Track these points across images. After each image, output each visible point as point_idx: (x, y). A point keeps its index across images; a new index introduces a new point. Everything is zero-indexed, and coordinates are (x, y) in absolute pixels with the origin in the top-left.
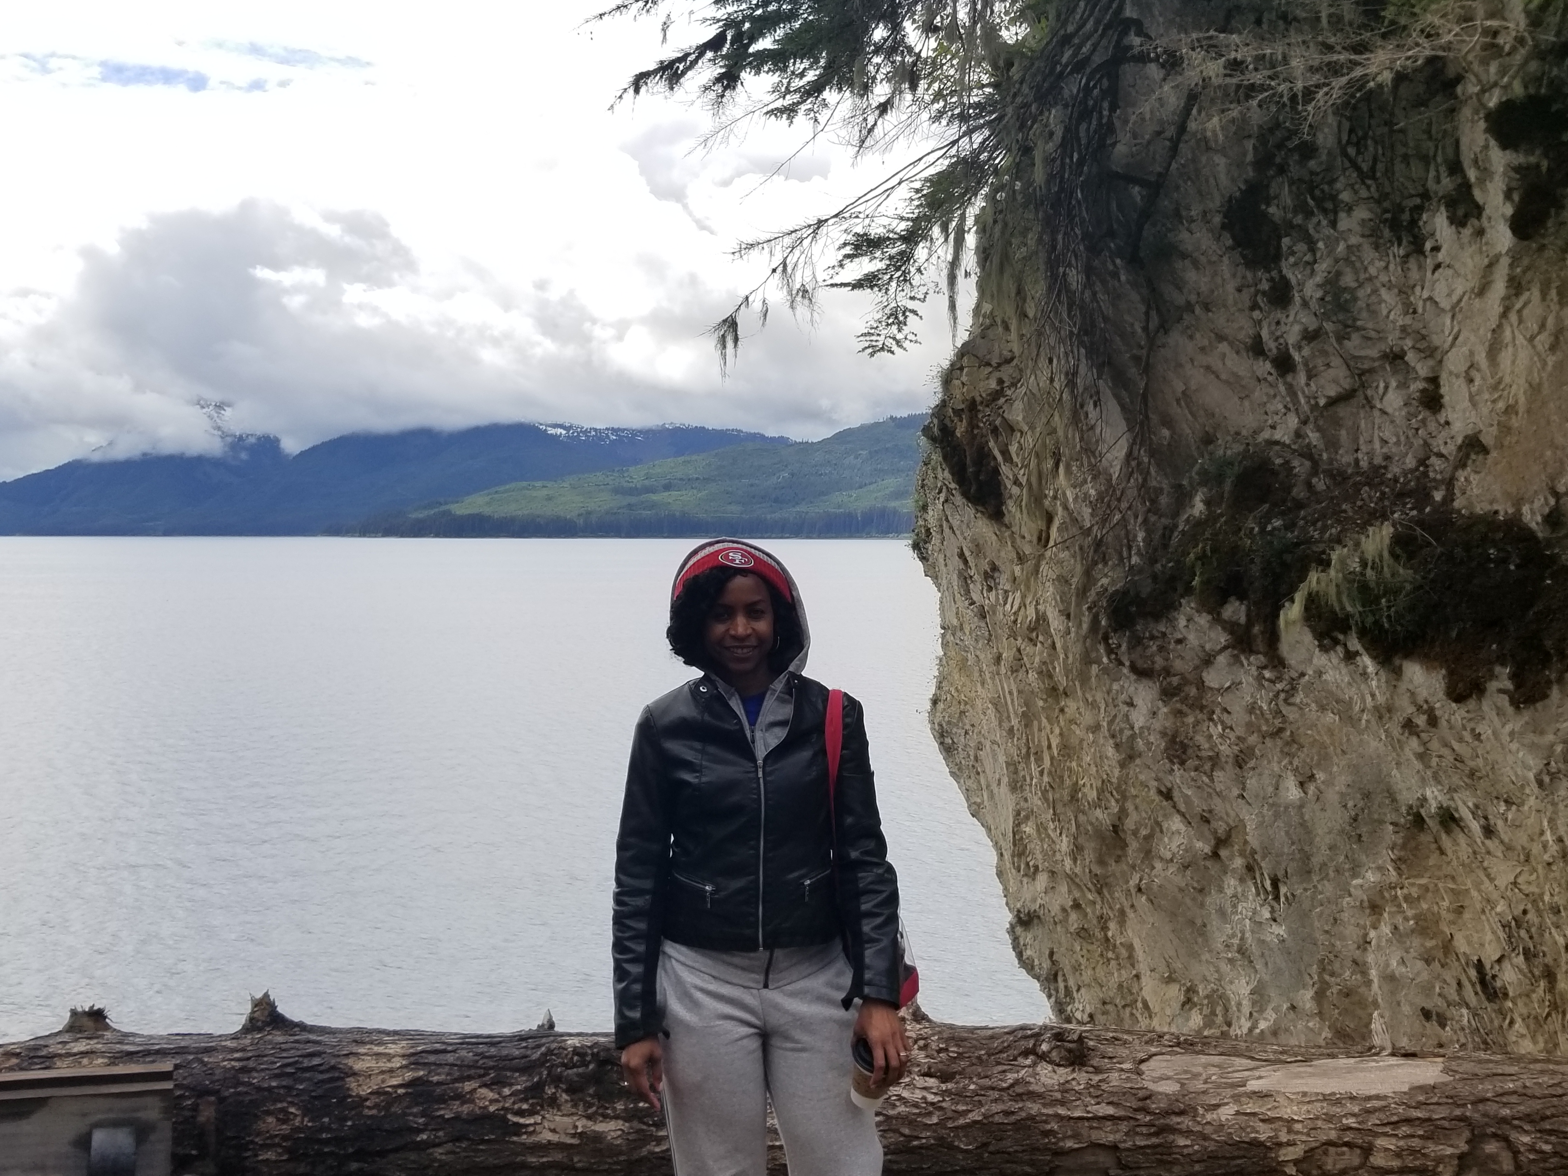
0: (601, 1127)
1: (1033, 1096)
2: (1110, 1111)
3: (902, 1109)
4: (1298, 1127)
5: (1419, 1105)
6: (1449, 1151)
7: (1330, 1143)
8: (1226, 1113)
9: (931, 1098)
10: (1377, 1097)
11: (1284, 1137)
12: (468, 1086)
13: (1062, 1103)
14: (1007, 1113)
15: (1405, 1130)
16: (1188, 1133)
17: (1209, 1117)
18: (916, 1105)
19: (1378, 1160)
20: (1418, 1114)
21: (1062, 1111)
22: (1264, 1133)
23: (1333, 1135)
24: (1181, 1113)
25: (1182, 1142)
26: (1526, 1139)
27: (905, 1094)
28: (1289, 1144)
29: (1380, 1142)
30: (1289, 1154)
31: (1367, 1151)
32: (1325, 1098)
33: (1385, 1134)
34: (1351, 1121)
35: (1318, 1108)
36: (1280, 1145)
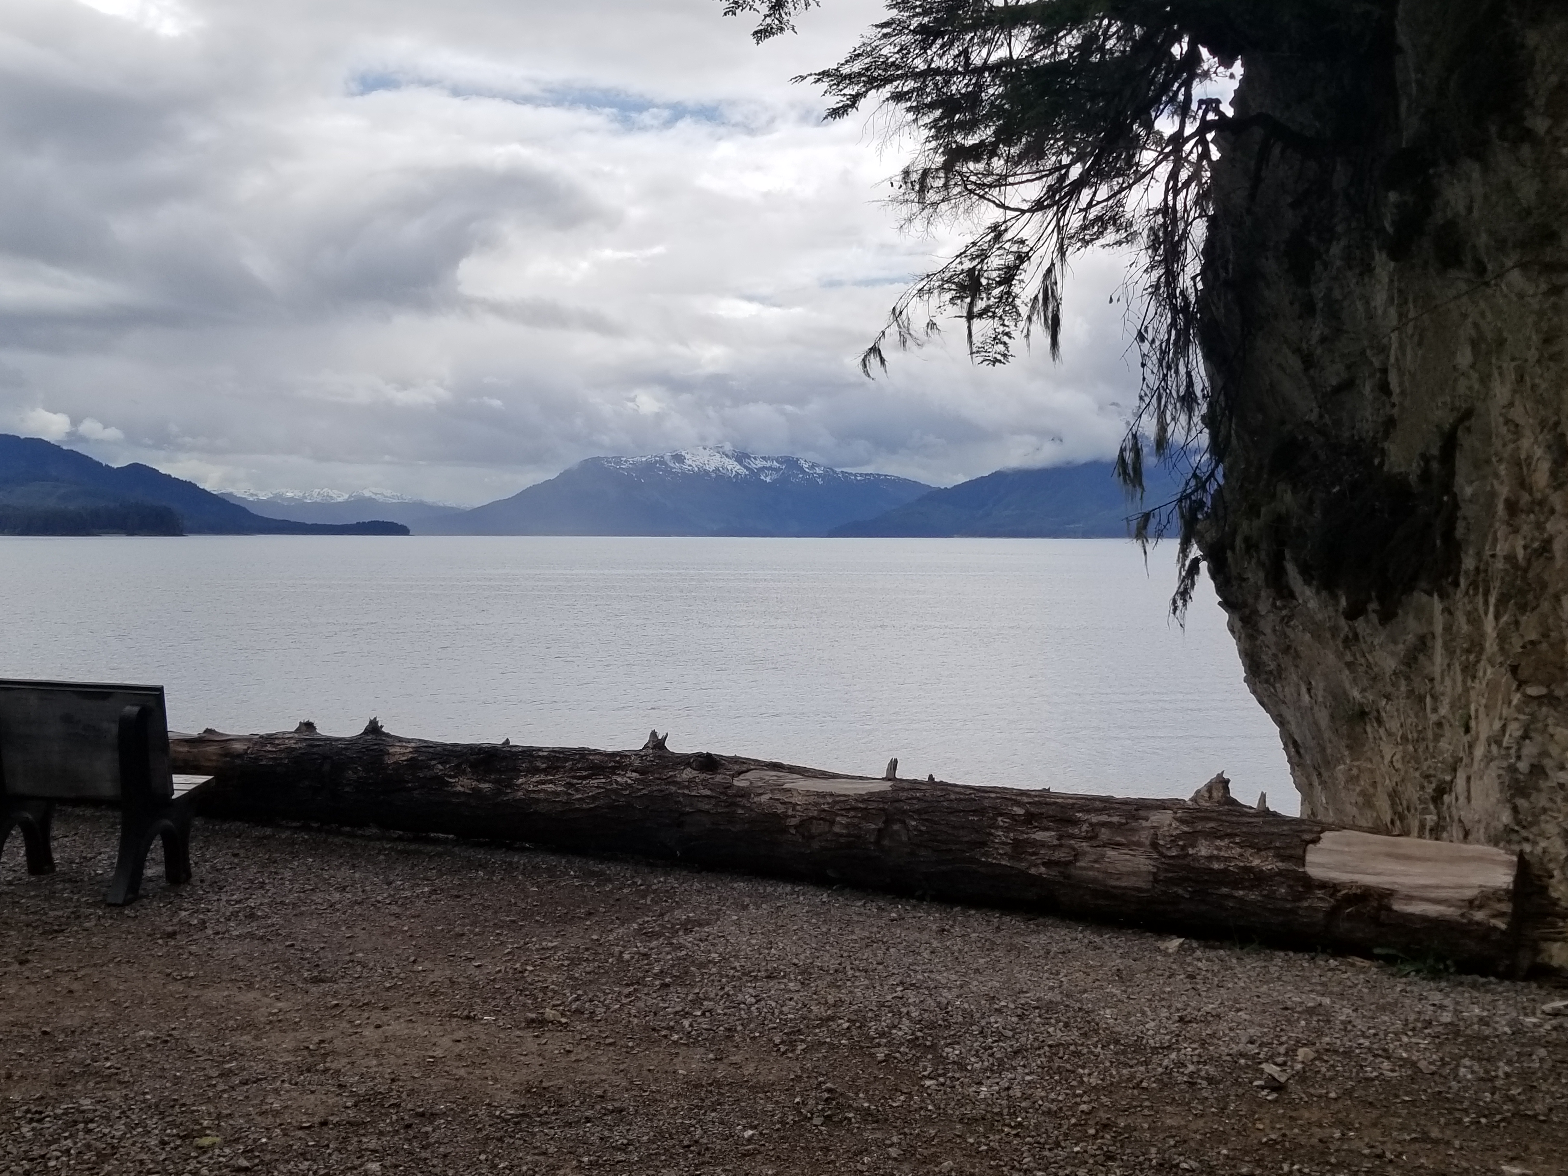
0: (482, 786)
1: (675, 783)
2: (709, 793)
3: (615, 786)
4: (798, 808)
5: (864, 801)
6: (873, 826)
7: (813, 818)
8: (764, 798)
9: (629, 781)
10: (845, 796)
11: (790, 812)
12: (433, 762)
13: (687, 787)
14: (661, 791)
15: (852, 814)
16: (743, 807)
17: (756, 799)
18: (621, 785)
19: (837, 829)
20: (860, 805)
21: (686, 792)
22: (781, 809)
23: (815, 814)
24: (742, 796)
25: (740, 811)
26: (914, 823)
27: (619, 779)
28: (794, 816)
29: (838, 819)
30: (794, 821)
31: (832, 823)
32: (818, 794)
33: (842, 815)
34: (825, 807)
35: (812, 799)
36: (788, 817)
